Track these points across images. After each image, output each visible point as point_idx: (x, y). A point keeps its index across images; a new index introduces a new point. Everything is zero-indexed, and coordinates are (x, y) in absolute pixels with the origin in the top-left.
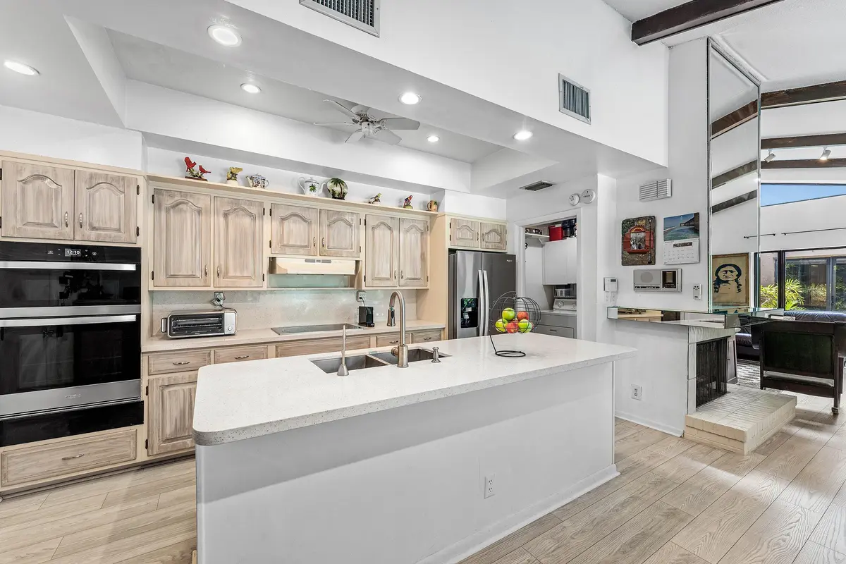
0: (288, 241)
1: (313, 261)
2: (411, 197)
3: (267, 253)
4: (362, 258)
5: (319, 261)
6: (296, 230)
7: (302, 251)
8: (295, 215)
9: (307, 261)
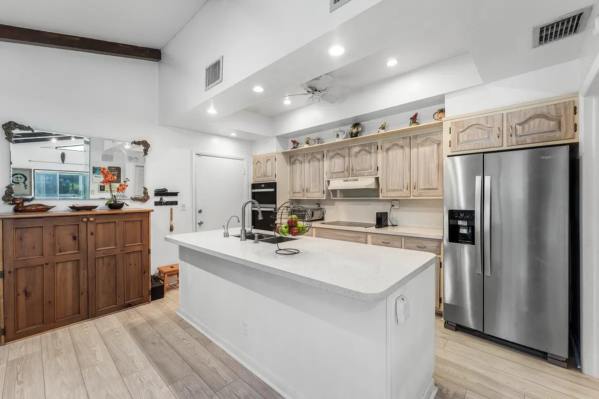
0: (334, 170)
1: (348, 181)
2: (416, 116)
3: (326, 179)
4: (379, 175)
5: (350, 180)
6: (338, 163)
7: (341, 175)
8: (338, 154)
9: (344, 181)
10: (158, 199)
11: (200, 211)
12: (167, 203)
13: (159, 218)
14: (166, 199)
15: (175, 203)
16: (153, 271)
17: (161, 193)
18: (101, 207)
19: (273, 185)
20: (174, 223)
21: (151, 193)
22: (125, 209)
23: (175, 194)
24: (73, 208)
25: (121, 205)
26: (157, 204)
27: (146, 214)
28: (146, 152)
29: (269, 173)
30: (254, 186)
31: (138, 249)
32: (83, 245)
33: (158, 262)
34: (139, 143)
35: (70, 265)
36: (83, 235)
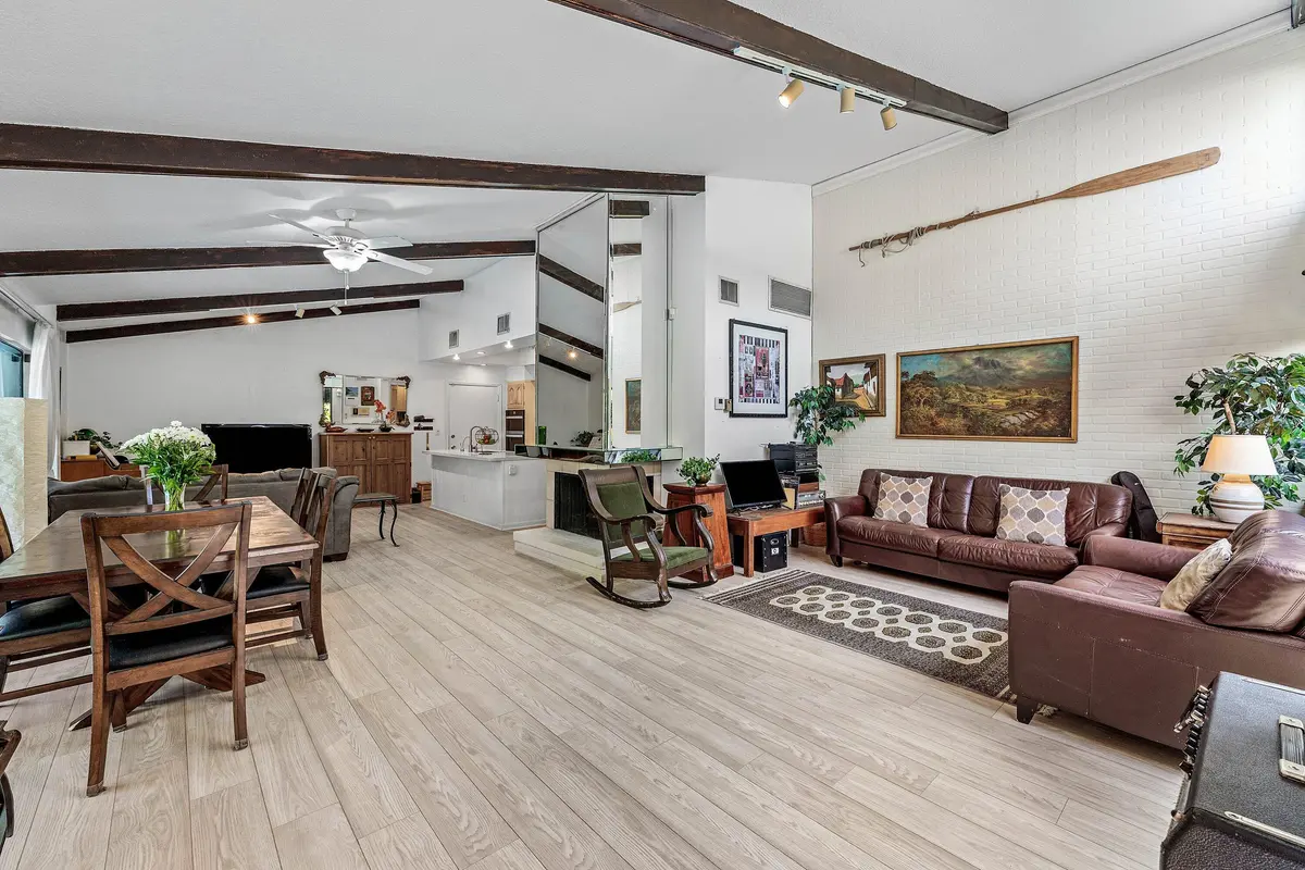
10: (416, 425)
11: (453, 437)
12: (425, 428)
13: (418, 439)
14: (423, 425)
15: (431, 428)
16: (414, 485)
17: (419, 419)
18: (376, 428)
19: (522, 413)
20: (429, 446)
21: (411, 419)
22: (392, 431)
23: (431, 421)
24: (359, 430)
25: (390, 429)
26: (416, 429)
27: (408, 436)
28: (407, 385)
29: (519, 401)
30: (508, 413)
31: (403, 461)
32: (369, 456)
33: (416, 478)
34: (402, 379)
35: (361, 468)
36: (368, 449)
